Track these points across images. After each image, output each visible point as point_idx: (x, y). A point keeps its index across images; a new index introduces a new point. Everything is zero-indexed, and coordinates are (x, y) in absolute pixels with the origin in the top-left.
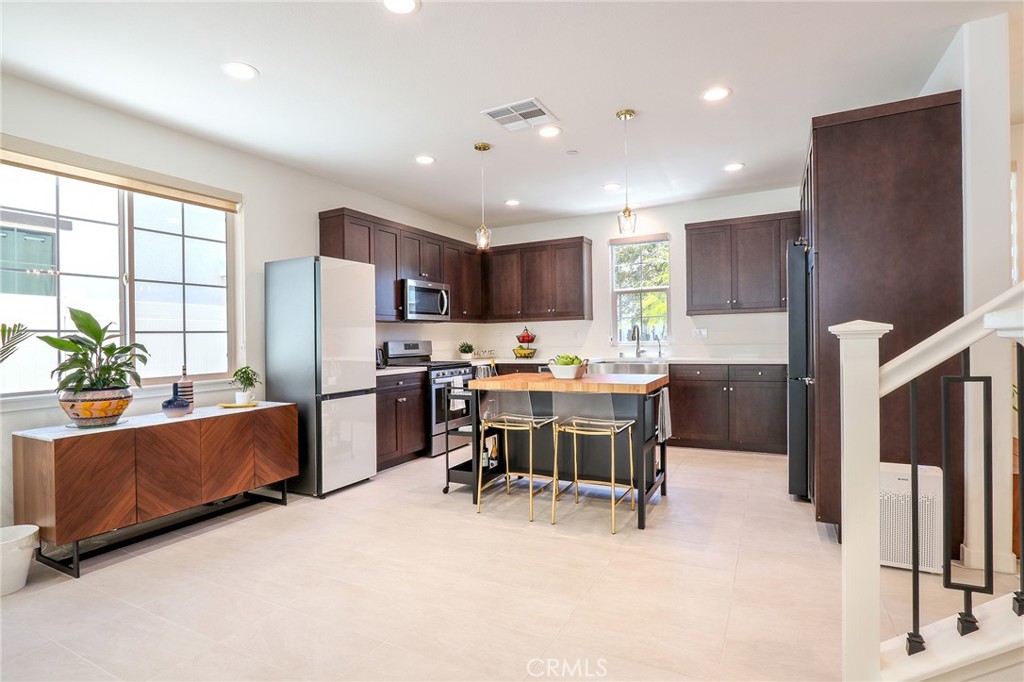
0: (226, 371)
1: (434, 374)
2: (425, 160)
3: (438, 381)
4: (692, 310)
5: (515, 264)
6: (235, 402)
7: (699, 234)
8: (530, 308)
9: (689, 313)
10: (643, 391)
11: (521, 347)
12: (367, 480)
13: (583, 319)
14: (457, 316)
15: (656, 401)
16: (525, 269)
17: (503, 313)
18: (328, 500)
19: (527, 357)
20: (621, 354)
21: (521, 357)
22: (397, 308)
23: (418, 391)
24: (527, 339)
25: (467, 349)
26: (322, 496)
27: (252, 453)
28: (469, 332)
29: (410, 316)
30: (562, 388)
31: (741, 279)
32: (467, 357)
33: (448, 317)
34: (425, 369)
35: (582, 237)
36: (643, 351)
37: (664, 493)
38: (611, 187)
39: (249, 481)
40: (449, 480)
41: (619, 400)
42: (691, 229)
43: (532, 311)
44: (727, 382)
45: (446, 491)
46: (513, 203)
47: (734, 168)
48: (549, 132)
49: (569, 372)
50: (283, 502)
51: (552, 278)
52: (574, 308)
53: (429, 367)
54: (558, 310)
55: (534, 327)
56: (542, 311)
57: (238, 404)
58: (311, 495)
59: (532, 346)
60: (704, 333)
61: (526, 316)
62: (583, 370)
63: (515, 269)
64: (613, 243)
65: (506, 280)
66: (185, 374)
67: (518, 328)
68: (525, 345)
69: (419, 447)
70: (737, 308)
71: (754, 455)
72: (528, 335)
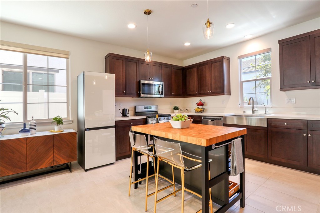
0: (66, 117)
4: (283, 88)
5: (195, 72)
6: (54, 130)
7: (287, 45)
8: (202, 90)
9: (281, 90)
11: (198, 107)
13: (224, 95)
16: (199, 74)
17: (191, 93)
19: (202, 112)
21: (198, 112)
24: (201, 104)
25: (176, 108)
26: (86, 170)
27: (52, 152)
31: (318, 67)
32: (176, 112)
33: (163, 96)
34: (145, 117)
35: (223, 56)
36: (255, 110)
39: (52, 162)
42: (282, 43)
43: (202, 92)
44: (307, 130)
46: (187, 44)
51: (210, 76)
52: (220, 90)
53: (147, 116)
54: (213, 91)
55: (203, 99)
56: (206, 92)
57: (55, 131)
59: (204, 107)
60: (294, 101)
61: (200, 94)
63: (195, 74)
64: (240, 57)
65: (192, 79)
66: (33, 119)
67: (197, 100)
68: (200, 107)
70: (315, 85)
72: (201, 103)
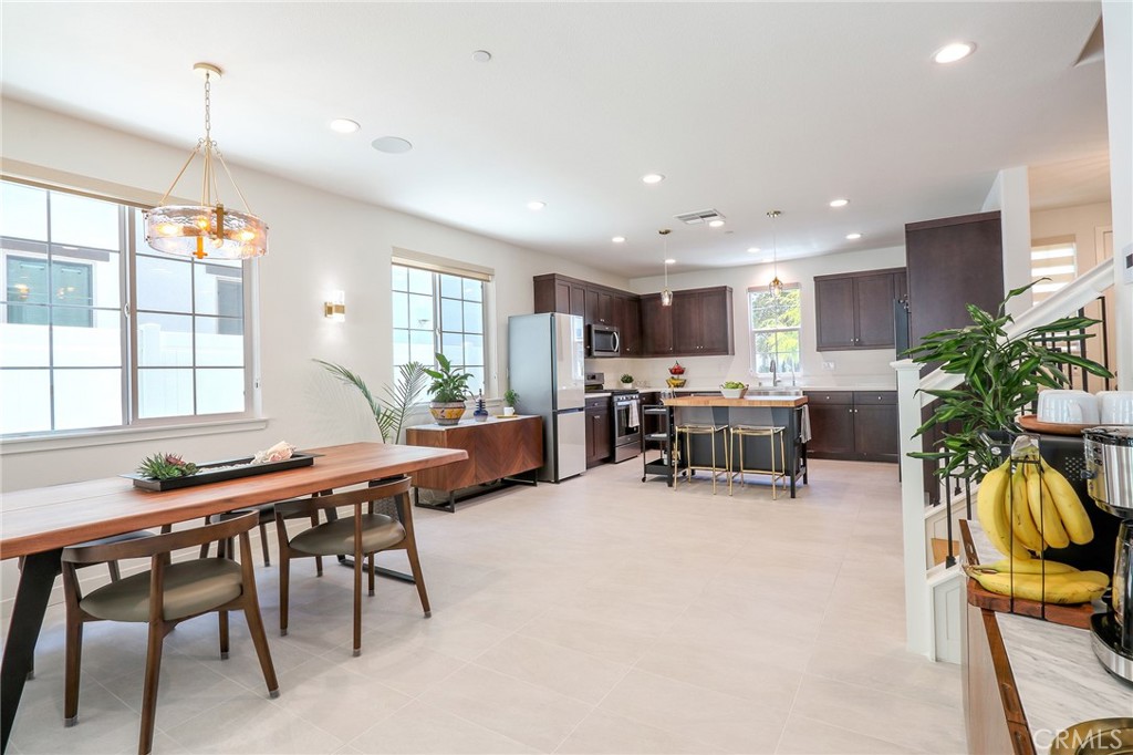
1: (615, 398)
2: (618, 240)
3: (619, 404)
4: (822, 346)
7: (825, 286)
8: (682, 344)
9: (818, 350)
10: (793, 405)
11: (673, 377)
12: (578, 475)
13: (727, 355)
14: (624, 353)
15: (800, 412)
16: (676, 313)
17: (657, 349)
18: (562, 484)
19: (680, 386)
20: (760, 384)
21: (673, 386)
22: (585, 347)
23: (605, 412)
24: (678, 371)
25: (628, 380)
26: (557, 482)
27: (521, 449)
28: (628, 365)
29: (595, 354)
30: (735, 404)
31: (862, 321)
32: (628, 386)
33: (618, 353)
34: (609, 394)
35: (725, 287)
36: (779, 381)
37: (805, 482)
38: (753, 250)
40: (646, 472)
41: (775, 410)
42: (820, 282)
43: (681, 348)
44: (853, 405)
45: (644, 480)
46: (670, 261)
47: (854, 236)
48: (716, 223)
49: (736, 393)
50: (534, 485)
51: (700, 320)
52: (720, 345)
53: (612, 393)
54: (705, 347)
55: (684, 361)
56: (691, 348)
57: (506, 415)
58: (549, 482)
59: (683, 377)
60: (832, 366)
61: (677, 352)
62: (745, 391)
63: (667, 313)
64: (751, 290)
65: (659, 322)
67: (671, 362)
68: (675, 376)
69: (606, 455)
70: (859, 345)
71: (876, 464)
72: (679, 368)
